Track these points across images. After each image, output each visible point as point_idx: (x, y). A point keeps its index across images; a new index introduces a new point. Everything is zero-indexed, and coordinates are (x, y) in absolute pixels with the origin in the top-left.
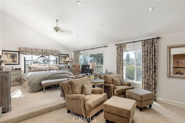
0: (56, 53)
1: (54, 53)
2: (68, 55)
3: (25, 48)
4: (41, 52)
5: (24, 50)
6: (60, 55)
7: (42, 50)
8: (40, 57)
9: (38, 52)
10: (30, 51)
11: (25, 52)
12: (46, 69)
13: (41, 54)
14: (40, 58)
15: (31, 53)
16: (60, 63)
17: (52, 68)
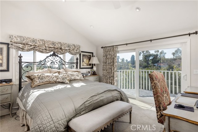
0: (76, 49)
1: (73, 50)
2: (93, 53)
3: (20, 37)
4: (51, 46)
5: (19, 40)
6: (82, 54)
7: (53, 44)
8: (50, 56)
9: (46, 45)
10: (31, 44)
11: (21, 46)
12: (63, 79)
13: (52, 50)
14: (49, 58)
15: (32, 47)
16: (82, 67)
17: (73, 78)
